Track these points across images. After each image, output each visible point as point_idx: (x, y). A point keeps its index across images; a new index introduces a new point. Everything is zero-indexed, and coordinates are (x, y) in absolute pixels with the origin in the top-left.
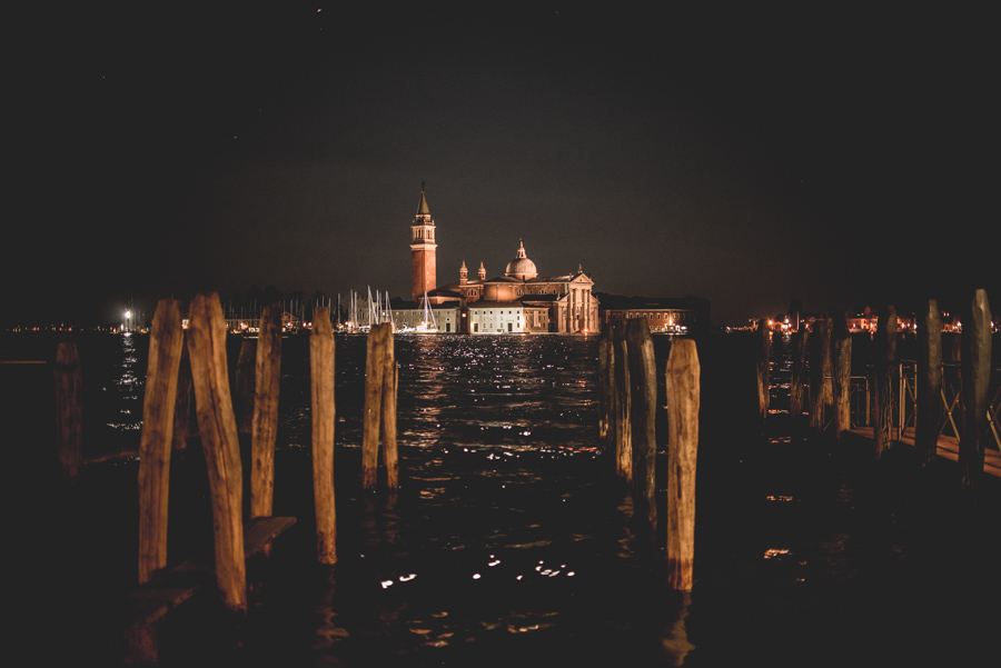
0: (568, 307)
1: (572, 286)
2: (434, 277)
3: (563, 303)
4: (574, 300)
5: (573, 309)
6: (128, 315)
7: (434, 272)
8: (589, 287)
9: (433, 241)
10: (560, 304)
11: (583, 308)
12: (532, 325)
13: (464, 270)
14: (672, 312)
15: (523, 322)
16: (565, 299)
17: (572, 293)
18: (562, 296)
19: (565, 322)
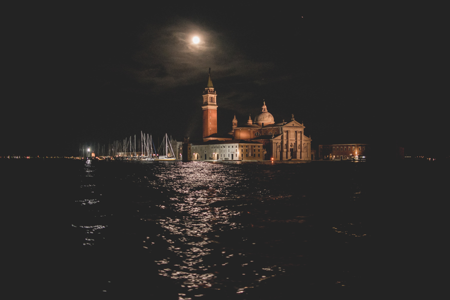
0: (282, 143)
1: (285, 129)
2: (216, 126)
3: (277, 141)
4: (287, 138)
5: (287, 145)
6: (89, 150)
7: (216, 123)
8: (302, 130)
9: (216, 103)
10: (274, 141)
11: (296, 143)
12: (247, 156)
13: (235, 121)
14: (358, 146)
15: (239, 153)
16: (280, 137)
17: (285, 134)
18: (276, 136)
19: (279, 154)
